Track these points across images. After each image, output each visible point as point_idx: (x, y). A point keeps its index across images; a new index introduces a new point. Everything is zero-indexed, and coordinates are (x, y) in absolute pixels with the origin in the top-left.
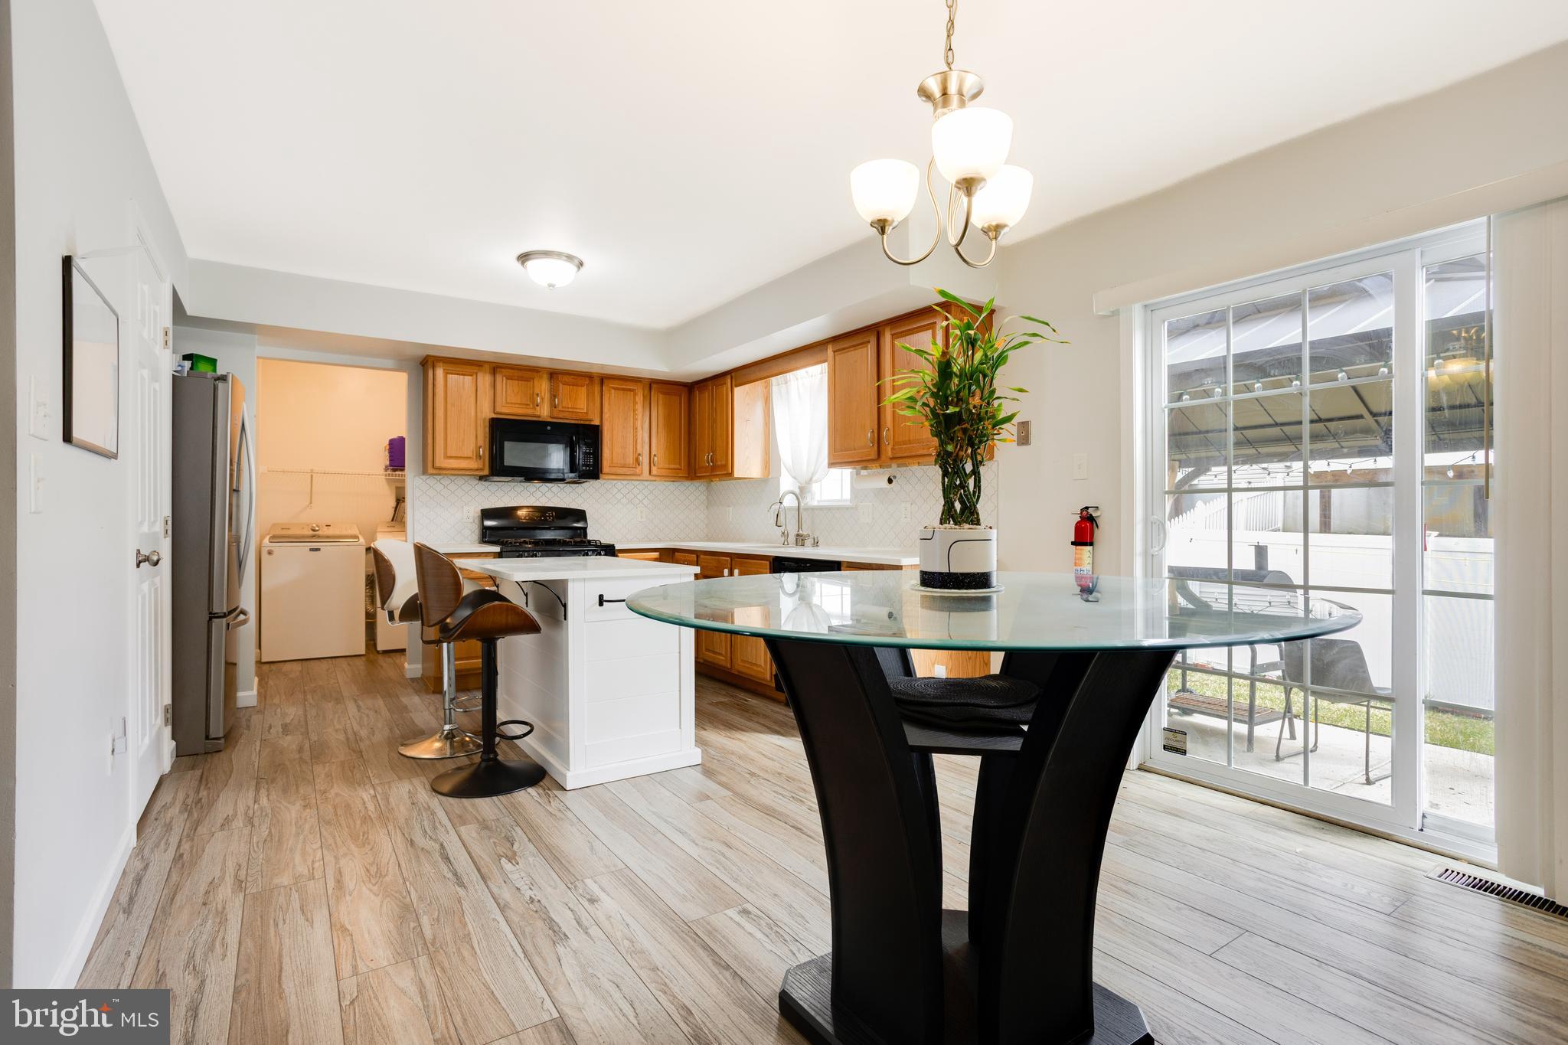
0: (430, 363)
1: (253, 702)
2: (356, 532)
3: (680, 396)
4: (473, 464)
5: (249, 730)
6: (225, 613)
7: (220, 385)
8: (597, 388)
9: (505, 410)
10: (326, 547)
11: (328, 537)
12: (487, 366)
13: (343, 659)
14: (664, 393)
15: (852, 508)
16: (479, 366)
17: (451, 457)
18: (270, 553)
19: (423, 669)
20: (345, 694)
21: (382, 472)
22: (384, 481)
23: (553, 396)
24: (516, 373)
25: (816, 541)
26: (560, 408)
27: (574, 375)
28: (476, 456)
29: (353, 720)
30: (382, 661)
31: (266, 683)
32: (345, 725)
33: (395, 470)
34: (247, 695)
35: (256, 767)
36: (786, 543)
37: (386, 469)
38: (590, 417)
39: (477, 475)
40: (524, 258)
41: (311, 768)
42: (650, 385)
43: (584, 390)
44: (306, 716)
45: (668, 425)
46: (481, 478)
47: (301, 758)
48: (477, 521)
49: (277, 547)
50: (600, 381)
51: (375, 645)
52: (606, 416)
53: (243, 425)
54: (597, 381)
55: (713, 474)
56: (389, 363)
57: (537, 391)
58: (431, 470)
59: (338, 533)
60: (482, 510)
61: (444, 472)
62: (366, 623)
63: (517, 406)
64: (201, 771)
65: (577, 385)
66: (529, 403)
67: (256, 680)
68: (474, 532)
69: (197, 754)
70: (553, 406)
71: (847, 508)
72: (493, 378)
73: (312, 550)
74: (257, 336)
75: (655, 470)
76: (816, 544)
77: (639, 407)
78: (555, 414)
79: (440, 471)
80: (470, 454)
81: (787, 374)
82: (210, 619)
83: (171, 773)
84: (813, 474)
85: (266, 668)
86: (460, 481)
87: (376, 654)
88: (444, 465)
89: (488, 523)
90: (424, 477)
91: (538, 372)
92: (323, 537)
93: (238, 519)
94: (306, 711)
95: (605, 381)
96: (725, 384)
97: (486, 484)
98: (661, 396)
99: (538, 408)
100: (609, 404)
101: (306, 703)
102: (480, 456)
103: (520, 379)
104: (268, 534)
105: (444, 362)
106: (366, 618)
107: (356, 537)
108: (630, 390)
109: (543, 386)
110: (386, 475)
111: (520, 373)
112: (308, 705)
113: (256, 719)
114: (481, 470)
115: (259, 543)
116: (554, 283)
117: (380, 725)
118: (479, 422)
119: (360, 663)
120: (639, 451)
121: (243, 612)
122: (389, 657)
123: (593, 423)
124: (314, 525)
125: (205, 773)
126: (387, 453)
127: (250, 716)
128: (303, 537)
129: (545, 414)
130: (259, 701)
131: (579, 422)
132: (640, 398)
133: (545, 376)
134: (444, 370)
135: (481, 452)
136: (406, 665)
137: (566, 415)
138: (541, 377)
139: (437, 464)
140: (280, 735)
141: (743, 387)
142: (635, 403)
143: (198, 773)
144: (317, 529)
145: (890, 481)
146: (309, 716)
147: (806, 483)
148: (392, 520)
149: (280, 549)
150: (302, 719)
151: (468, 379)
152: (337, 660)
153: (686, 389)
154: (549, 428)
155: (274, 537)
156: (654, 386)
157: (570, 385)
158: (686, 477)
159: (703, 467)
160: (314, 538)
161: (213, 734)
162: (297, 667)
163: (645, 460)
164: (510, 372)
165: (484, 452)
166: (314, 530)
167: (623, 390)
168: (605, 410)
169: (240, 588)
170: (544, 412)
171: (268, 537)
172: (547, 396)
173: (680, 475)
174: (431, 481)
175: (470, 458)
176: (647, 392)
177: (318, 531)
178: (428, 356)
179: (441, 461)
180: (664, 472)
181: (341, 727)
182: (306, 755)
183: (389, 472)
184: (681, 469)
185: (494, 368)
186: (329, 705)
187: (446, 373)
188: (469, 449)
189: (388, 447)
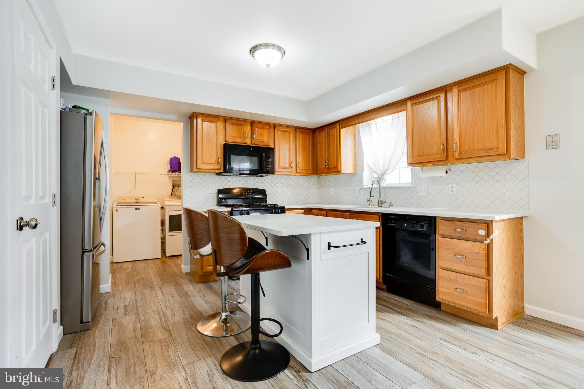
0: (195, 116)
1: (109, 290)
2: (156, 201)
3: (309, 135)
4: (216, 167)
5: (106, 311)
6: (92, 249)
7: (89, 117)
8: (272, 130)
9: (230, 140)
10: (142, 208)
11: (143, 203)
12: (222, 119)
13: (151, 260)
14: (302, 133)
15: (412, 187)
16: (218, 118)
17: (205, 163)
18: (117, 211)
19: (191, 268)
20: (155, 283)
21: (167, 173)
22: (167, 177)
23: (253, 133)
24: (236, 122)
25: (391, 204)
26: (256, 140)
27: (262, 123)
28: (217, 163)
29: (161, 303)
30: (169, 261)
31: (116, 276)
32: (158, 307)
33: (172, 172)
34: (105, 287)
35: (109, 345)
36: (370, 205)
37: (168, 171)
38: (269, 144)
39: (215, 172)
40: (253, 50)
41: (142, 346)
42: (296, 129)
43: (266, 131)
44: (136, 299)
45: (304, 149)
46: (219, 174)
47: (136, 337)
48: (216, 195)
49: (120, 209)
50: (273, 127)
51: (165, 254)
52: (276, 144)
53: (102, 143)
54: (272, 127)
55: (328, 171)
56: (174, 117)
57: (245, 131)
58: (195, 170)
59: (147, 201)
60: (218, 190)
61: (202, 171)
62: (161, 242)
63: (236, 138)
64: (76, 349)
65: (263, 128)
66: (241, 137)
67: (111, 275)
68: (215, 201)
69: (76, 332)
70: (253, 138)
71: (409, 187)
72: (224, 124)
73: (136, 209)
74: (110, 100)
75: (298, 171)
76: (391, 205)
77: (291, 140)
78: (254, 142)
79: (200, 170)
80: (214, 162)
81: (370, 122)
82: (83, 252)
83: (57, 351)
84: (386, 170)
85: (115, 265)
86: (207, 175)
87: (165, 257)
88: (201, 167)
89: (221, 196)
90: (191, 174)
91: (245, 121)
92: (140, 203)
93: (99, 195)
94: (136, 295)
95: (276, 127)
96: (336, 127)
97: (220, 177)
98: (301, 135)
99: (246, 139)
100: (278, 138)
101: (136, 290)
102: (219, 163)
103: (237, 125)
104: (116, 202)
105: (202, 116)
106: (161, 240)
107: (156, 203)
108: (287, 131)
109: (248, 129)
110: (169, 174)
111: (237, 122)
112: (137, 292)
113: (110, 301)
114: (219, 169)
115: (112, 206)
116: (269, 64)
117: (176, 307)
118: (218, 145)
119: (158, 262)
120: (291, 161)
121: (103, 244)
122: (172, 259)
123: (270, 147)
124: (137, 198)
125: (79, 350)
126: (169, 164)
127: (107, 300)
128: (132, 203)
129: (249, 142)
130: (112, 289)
131: (264, 146)
132: (291, 135)
133: (249, 124)
134: (202, 119)
135: (220, 161)
136: (182, 266)
137: (258, 143)
138: (247, 124)
139: (198, 167)
140: (123, 315)
141: (345, 128)
142: (289, 138)
143: (74, 350)
144: (138, 199)
145: (447, 172)
146: (138, 300)
147: (382, 175)
148: (171, 195)
149: (122, 209)
150: (134, 302)
151: (213, 124)
152: (148, 261)
153: (311, 132)
154: (251, 149)
155: (119, 203)
156: (298, 130)
157: (260, 128)
158: (312, 174)
159: (321, 169)
160: (137, 204)
161: (85, 320)
162: (129, 265)
163: (294, 165)
164: (232, 121)
165: (221, 160)
166: (137, 200)
167: (284, 131)
168: (276, 141)
169: (101, 232)
170: (248, 142)
171: (116, 203)
172: (249, 133)
173: (309, 173)
174: (194, 175)
175: (214, 163)
176: (294, 132)
177: (138, 200)
178: (194, 112)
179: (200, 165)
180: (303, 171)
181: (156, 309)
182: (139, 336)
183: (170, 173)
184: (310, 170)
185: (225, 119)
186: (147, 291)
187: (203, 121)
188: (213, 160)
189: (169, 162)
